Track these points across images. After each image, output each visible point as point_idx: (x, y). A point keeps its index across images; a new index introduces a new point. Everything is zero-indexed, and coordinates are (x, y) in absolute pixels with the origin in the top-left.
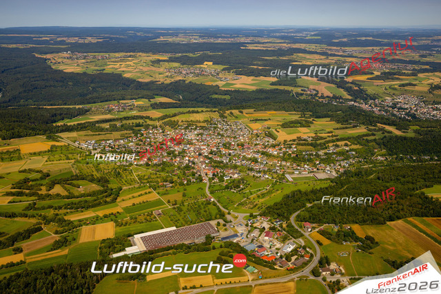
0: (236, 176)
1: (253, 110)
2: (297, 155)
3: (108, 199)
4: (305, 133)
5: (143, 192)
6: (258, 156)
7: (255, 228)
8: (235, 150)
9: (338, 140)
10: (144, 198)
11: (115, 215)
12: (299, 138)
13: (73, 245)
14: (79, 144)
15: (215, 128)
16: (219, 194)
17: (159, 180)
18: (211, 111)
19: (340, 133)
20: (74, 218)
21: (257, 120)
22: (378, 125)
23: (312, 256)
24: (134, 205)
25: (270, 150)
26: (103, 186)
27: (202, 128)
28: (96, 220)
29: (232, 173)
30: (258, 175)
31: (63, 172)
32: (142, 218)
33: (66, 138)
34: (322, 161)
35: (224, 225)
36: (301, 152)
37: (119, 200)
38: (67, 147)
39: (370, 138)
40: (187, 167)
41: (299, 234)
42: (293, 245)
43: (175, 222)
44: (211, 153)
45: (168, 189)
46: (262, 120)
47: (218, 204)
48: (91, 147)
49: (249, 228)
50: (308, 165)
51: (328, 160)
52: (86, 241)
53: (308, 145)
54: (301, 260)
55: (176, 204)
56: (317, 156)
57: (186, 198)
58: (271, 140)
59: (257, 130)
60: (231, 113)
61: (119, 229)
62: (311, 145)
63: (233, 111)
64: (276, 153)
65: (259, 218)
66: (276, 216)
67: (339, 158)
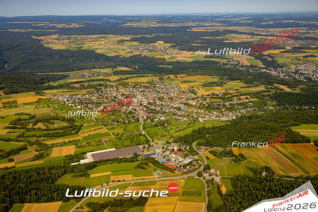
0: (163, 118)
1: (184, 75)
2: (209, 105)
3: (73, 132)
4: (218, 90)
5: (97, 128)
6: (182, 106)
7: (168, 149)
8: (167, 102)
9: (241, 95)
10: (97, 132)
11: (76, 141)
12: (213, 94)
13: (47, 158)
14: (58, 98)
15: (154, 87)
16: (149, 129)
17: (109, 120)
18: (154, 76)
19: (244, 90)
20: (49, 142)
21: (185, 82)
22: (275, 84)
23: (200, 165)
24: (90, 135)
25: (191, 102)
26: (70, 124)
27: (145, 87)
28: (63, 144)
29: (160, 116)
30: (179, 118)
31: (44, 115)
32: (94, 143)
33: (49, 94)
34: (227, 109)
35: (148, 148)
36: (213, 103)
37: (80, 132)
38: (49, 100)
39: (265, 94)
40: (131, 112)
41: (195, 153)
42: (190, 159)
43: (116, 146)
44: (149, 104)
45: (115, 126)
46: (189, 82)
47: (147, 135)
48: (66, 100)
49: (164, 150)
50: (216, 112)
51: (231, 108)
52: (55, 156)
53: (219, 98)
54: (193, 167)
55: (118, 135)
56: (224, 105)
57: (125, 132)
58: (193, 95)
59: (184, 88)
60: (169, 77)
61: (78, 150)
62: (221, 98)
63: (170, 76)
64: (194, 104)
65: (172, 144)
66: (183, 142)
67: (240, 107)
